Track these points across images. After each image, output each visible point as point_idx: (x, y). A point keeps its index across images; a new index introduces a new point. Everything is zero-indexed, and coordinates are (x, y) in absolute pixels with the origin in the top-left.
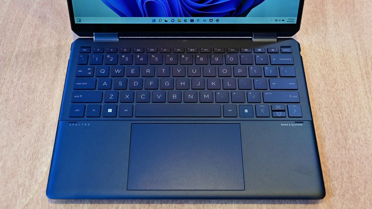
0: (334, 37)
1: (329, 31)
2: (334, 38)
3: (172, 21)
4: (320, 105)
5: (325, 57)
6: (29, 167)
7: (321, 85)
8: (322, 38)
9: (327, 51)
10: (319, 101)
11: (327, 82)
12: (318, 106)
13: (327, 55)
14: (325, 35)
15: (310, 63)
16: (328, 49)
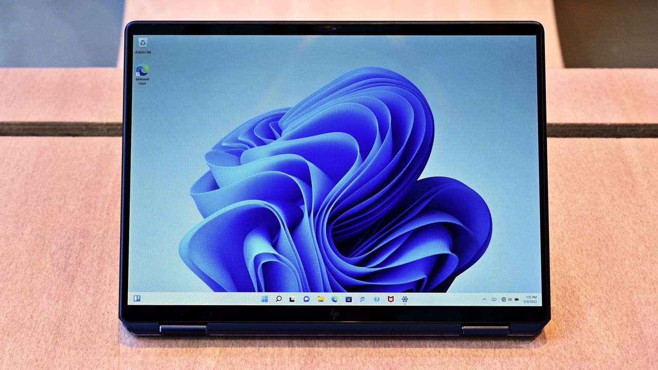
0: (647, 189)
1: (638, 182)
2: (647, 191)
3: (305, 301)
4: (645, 275)
5: (638, 214)
6: (185, 361)
7: (639, 249)
8: (629, 190)
9: (641, 206)
10: (641, 269)
11: (648, 245)
12: (641, 275)
13: (640, 211)
14: (633, 187)
15: (616, 221)
16: (640, 203)
